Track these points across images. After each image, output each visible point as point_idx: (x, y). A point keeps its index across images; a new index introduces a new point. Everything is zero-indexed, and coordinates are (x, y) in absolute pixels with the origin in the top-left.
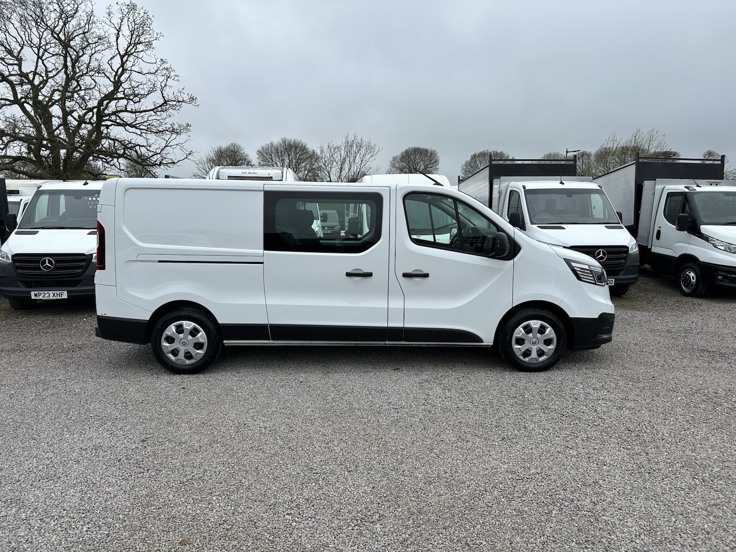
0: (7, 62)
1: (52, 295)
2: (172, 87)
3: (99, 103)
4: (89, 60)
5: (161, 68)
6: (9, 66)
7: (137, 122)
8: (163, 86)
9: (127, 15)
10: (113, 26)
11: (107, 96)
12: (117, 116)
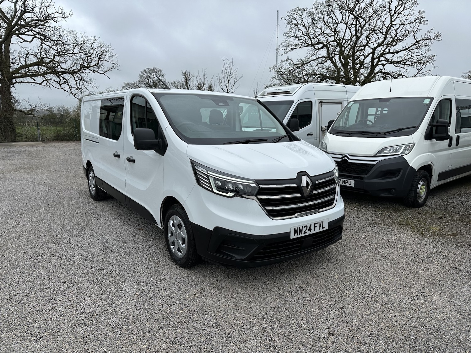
2: (422, 30)
11: (379, 45)
12: (384, 57)
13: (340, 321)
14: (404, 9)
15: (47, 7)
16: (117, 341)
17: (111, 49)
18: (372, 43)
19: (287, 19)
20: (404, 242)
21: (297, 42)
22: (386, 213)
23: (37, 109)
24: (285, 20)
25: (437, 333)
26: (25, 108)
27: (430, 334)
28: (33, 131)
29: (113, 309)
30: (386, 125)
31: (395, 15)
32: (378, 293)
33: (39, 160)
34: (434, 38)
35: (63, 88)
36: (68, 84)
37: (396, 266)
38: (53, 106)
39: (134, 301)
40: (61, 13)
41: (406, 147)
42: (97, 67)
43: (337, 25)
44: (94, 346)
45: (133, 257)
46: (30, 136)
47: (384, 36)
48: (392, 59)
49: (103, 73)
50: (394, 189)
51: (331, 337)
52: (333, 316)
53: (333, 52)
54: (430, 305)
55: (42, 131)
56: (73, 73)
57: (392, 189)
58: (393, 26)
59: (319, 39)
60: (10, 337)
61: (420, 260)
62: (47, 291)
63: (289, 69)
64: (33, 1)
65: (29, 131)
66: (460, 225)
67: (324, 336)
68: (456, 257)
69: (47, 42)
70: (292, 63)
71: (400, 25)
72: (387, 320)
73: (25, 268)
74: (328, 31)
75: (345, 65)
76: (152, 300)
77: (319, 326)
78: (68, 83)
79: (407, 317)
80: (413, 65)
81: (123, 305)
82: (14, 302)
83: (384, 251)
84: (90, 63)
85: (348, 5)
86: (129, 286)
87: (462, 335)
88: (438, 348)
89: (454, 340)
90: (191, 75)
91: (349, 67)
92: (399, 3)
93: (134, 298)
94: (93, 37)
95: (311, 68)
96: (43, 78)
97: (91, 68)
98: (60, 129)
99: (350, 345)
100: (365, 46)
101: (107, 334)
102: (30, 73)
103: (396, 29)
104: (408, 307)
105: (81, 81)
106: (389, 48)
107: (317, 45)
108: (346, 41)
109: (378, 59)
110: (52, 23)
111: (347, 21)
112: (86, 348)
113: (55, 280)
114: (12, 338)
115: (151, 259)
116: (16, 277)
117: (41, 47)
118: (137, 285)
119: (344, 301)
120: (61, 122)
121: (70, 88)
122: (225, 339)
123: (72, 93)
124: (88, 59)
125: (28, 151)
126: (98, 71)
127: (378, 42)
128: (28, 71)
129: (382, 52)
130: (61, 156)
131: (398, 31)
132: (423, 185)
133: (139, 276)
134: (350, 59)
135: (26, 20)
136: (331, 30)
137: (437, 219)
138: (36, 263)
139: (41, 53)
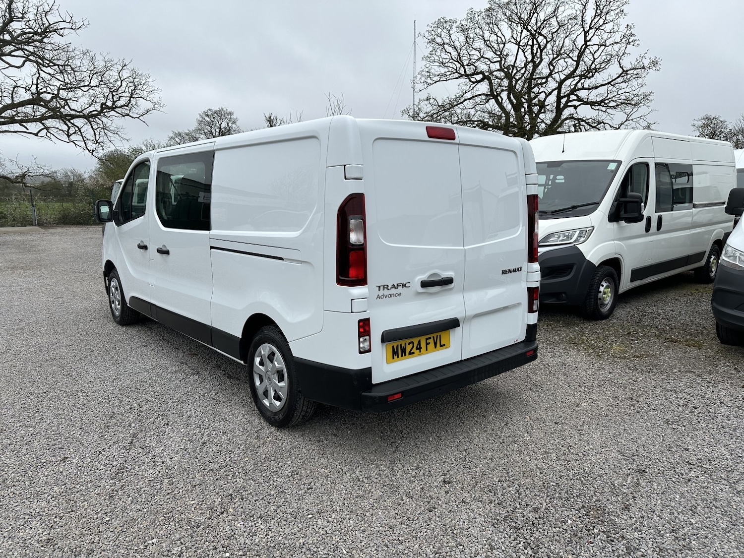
2: (630, 54)
8: (622, 55)
11: (568, 77)
12: (575, 95)
13: (461, 466)
14: (605, 22)
15: (46, 13)
16: (156, 497)
17: (150, 80)
18: (557, 74)
19: (426, 36)
20: (570, 367)
21: (443, 70)
22: (552, 328)
23: (31, 174)
24: (424, 38)
25: (587, 478)
26: (12, 173)
27: (577, 479)
28: (24, 209)
29: (151, 458)
30: (556, 200)
31: (591, 31)
32: (518, 431)
33: (36, 256)
34: (649, 66)
35: (73, 142)
36: (82, 135)
37: (551, 397)
38: (56, 170)
39: (180, 448)
40: (70, 22)
41: (581, 233)
42: (128, 108)
43: (504, 45)
44: (124, 504)
45: (181, 392)
46: (20, 218)
47: (575, 63)
48: (588, 98)
49: (138, 117)
50: (565, 293)
51: (446, 485)
52: (453, 460)
53: (498, 87)
54: (586, 444)
55: (39, 210)
56: (89, 117)
57: (561, 293)
58: (588, 47)
59: (476, 67)
60: (6, 495)
61: (587, 389)
62: (55, 438)
63: (432, 112)
64: (25, 2)
65: (17, 210)
66: (654, 343)
67: (436, 485)
68: (637, 385)
69: (46, 67)
70: (435, 103)
71: (599, 46)
72: (524, 464)
73: (23, 409)
74: (489, 54)
75: (517, 107)
76: (206, 447)
77: (432, 473)
78: (81, 133)
79: (551, 460)
80: (619, 107)
81: (165, 453)
82: (9, 453)
83: (539, 379)
84: (116, 101)
85: (519, 15)
86: (174, 429)
87: (619, 480)
88: (583, 495)
89: (607, 485)
90: (278, 120)
91: (523, 110)
92: (596, 13)
93: (181, 445)
94: (121, 61)
95: (465, 112)
96: (41, 125)
97: (119, 109)
98: (68, 206)
99: (469, 494)
100: (547, 78)
101: (141, 488)
102: (19, 117)
103: (593, 53)
104: (556, 448)
105: (102, 130)
106: (582, 81)
107: (473, 77)
108: (519, 69)
109: (566, 98)
110: (55, 38)
111: (518, 40)
112: (113, 506)
113: (67, 423)
114: (8, 497)
115: (206, 394)
116: (10, 421)
117: (38, 75)
118: (185, 427)
119: (471, 442)
120: (70, 195)
121: (84, 141)
122: (303, 491)
123: (88, 149)
124: (113, 96)
125: (18, 241)
126: (130, 114)
127: (567, 72)
128: (16, 114)
129: (572, 87)
130: (71, 248)
131: (596, 56)
132: (607, 287)
133: (189, 417)
134: (524, 98)
135: (13, 33)
136: (495, 53)
137: (625, 335)
138: (38, 402)
139: (37, 84)
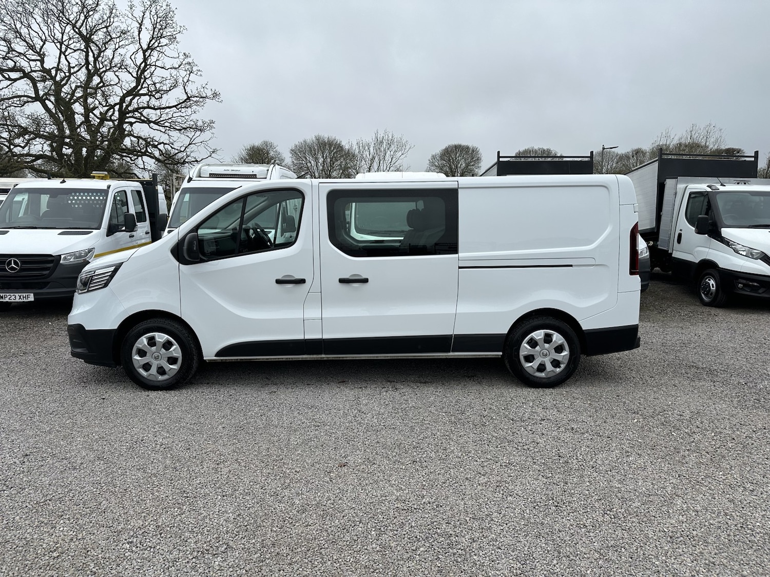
0: (29, 58)
1: (18, 297)
2: (194, 82)
3: (121, 100)
4: (112, 55)
5: (184, 63)
6: (31, 62)
7: (162, 119)
8: (186, 81)
9: (149, 8)
10: (135, 19)
11: (129, 93)
12: (139, 112)
14: (158, 44)
59: (16, 63)
107: (7, 72)
127: (127, 87)
